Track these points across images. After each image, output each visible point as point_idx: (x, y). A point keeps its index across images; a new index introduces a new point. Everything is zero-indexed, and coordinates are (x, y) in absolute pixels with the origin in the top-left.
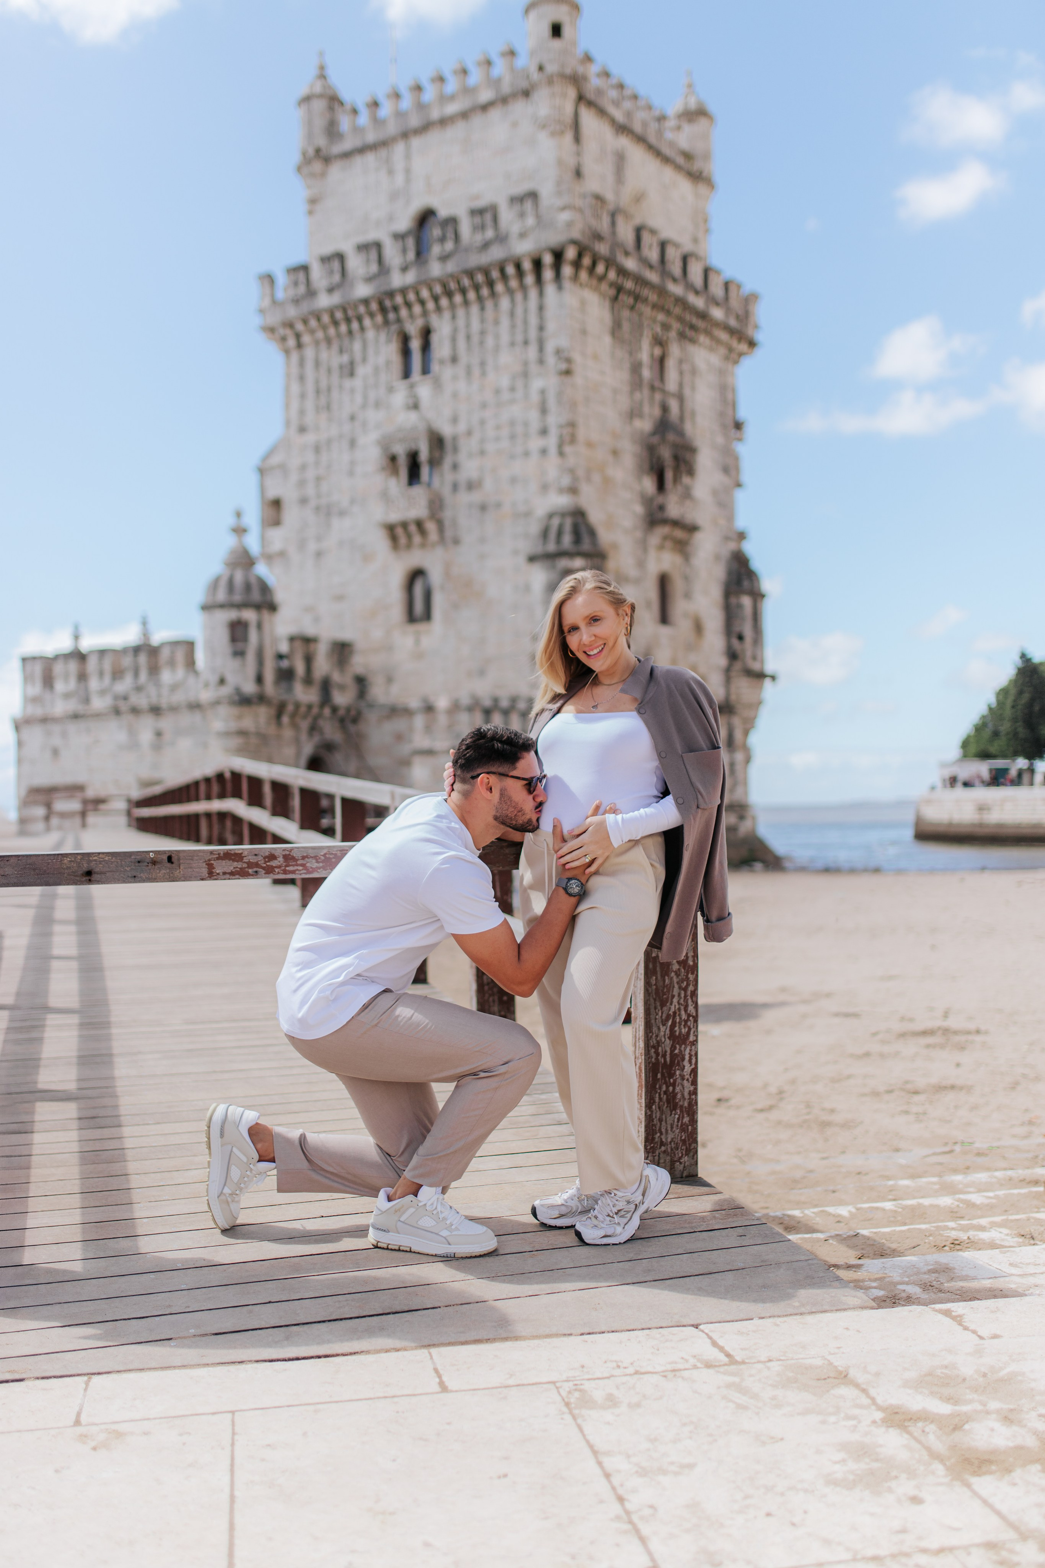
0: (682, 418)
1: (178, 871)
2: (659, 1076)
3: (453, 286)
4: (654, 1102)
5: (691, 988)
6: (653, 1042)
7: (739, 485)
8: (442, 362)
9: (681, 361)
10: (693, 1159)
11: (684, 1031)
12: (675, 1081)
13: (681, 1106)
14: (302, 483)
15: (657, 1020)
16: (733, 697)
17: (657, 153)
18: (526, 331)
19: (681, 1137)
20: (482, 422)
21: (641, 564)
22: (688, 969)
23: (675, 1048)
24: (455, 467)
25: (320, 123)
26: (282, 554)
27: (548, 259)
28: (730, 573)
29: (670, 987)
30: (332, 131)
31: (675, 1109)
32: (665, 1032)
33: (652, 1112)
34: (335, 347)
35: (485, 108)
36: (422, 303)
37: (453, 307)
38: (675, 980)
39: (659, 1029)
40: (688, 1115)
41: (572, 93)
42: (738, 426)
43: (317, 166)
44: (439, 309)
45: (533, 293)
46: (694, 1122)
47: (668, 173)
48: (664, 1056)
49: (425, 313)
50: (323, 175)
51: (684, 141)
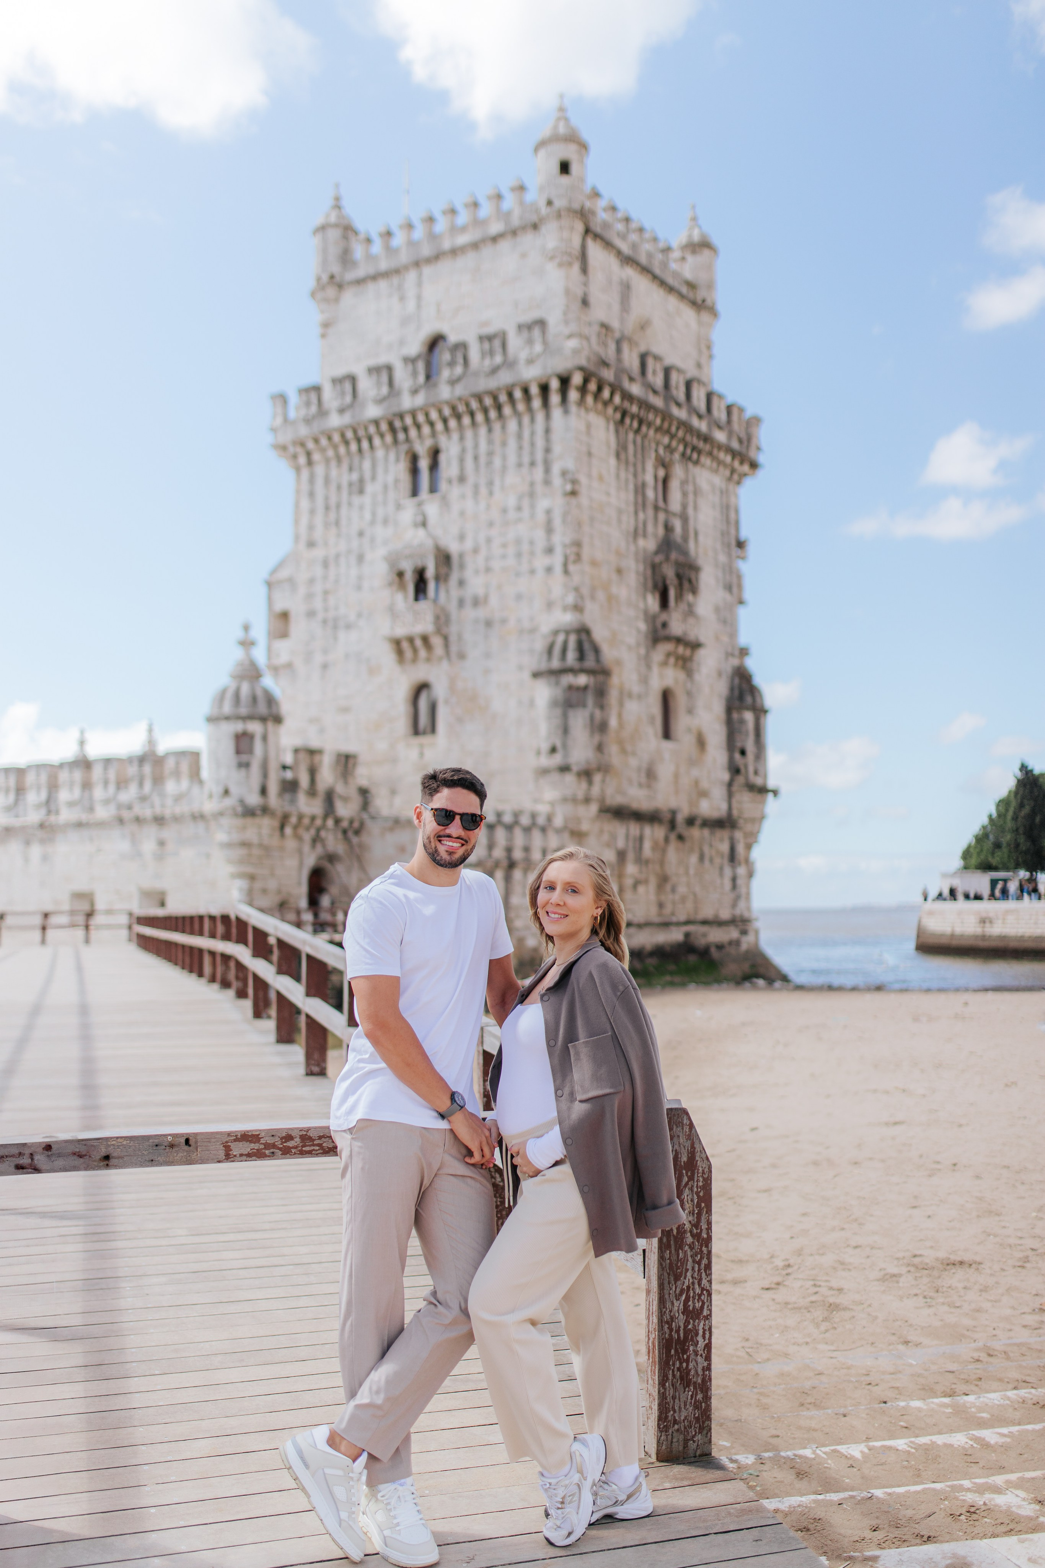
0: (685, 538)
1: (195, 1154)
2: (673, 1352)
3: (461, 408)
4: (668, 1379)
5: (705, 1261)
6: (667, 1317)
7: (741, 602)
8: (449, 481)
9: (684, 483)
10: (706, 1437)
11: (698, 1305)
12: (688, 1357)
13: (695, 1383)
14: (310, 596)
15: (671, 1295)
16: (735, 812)
17: (662, 283)
18: (532, 453)
19: (694, 1415)
20: (489, 540)
21: (644, 680)
22: (702, 1242)
23: (689, 1323)
24: (461, 583)
25: (334, 251)
26: (289, 666)
27: (555, 384)
28: (732, 688)
29: (684, 1261)
30: (346, 258)
31: (688, 1385)
32: (679, 1307)
33: (665, 1389)
34: (345, 465)
35: (495, 239)
36: (432, 424)
37: (461, 429)
38: (689, 1253)
39: (673, 1304)
40: (702, 1392)
41: (580, 227)
42: (740, 545)
43: (331, 292)
44: (447, 429)
45: (540, 417)
46: (707, 1398)
47: (673, 301)
48: (678, 1331)
49: (434, 434)
50: (337, 300)
51: (689, 271)
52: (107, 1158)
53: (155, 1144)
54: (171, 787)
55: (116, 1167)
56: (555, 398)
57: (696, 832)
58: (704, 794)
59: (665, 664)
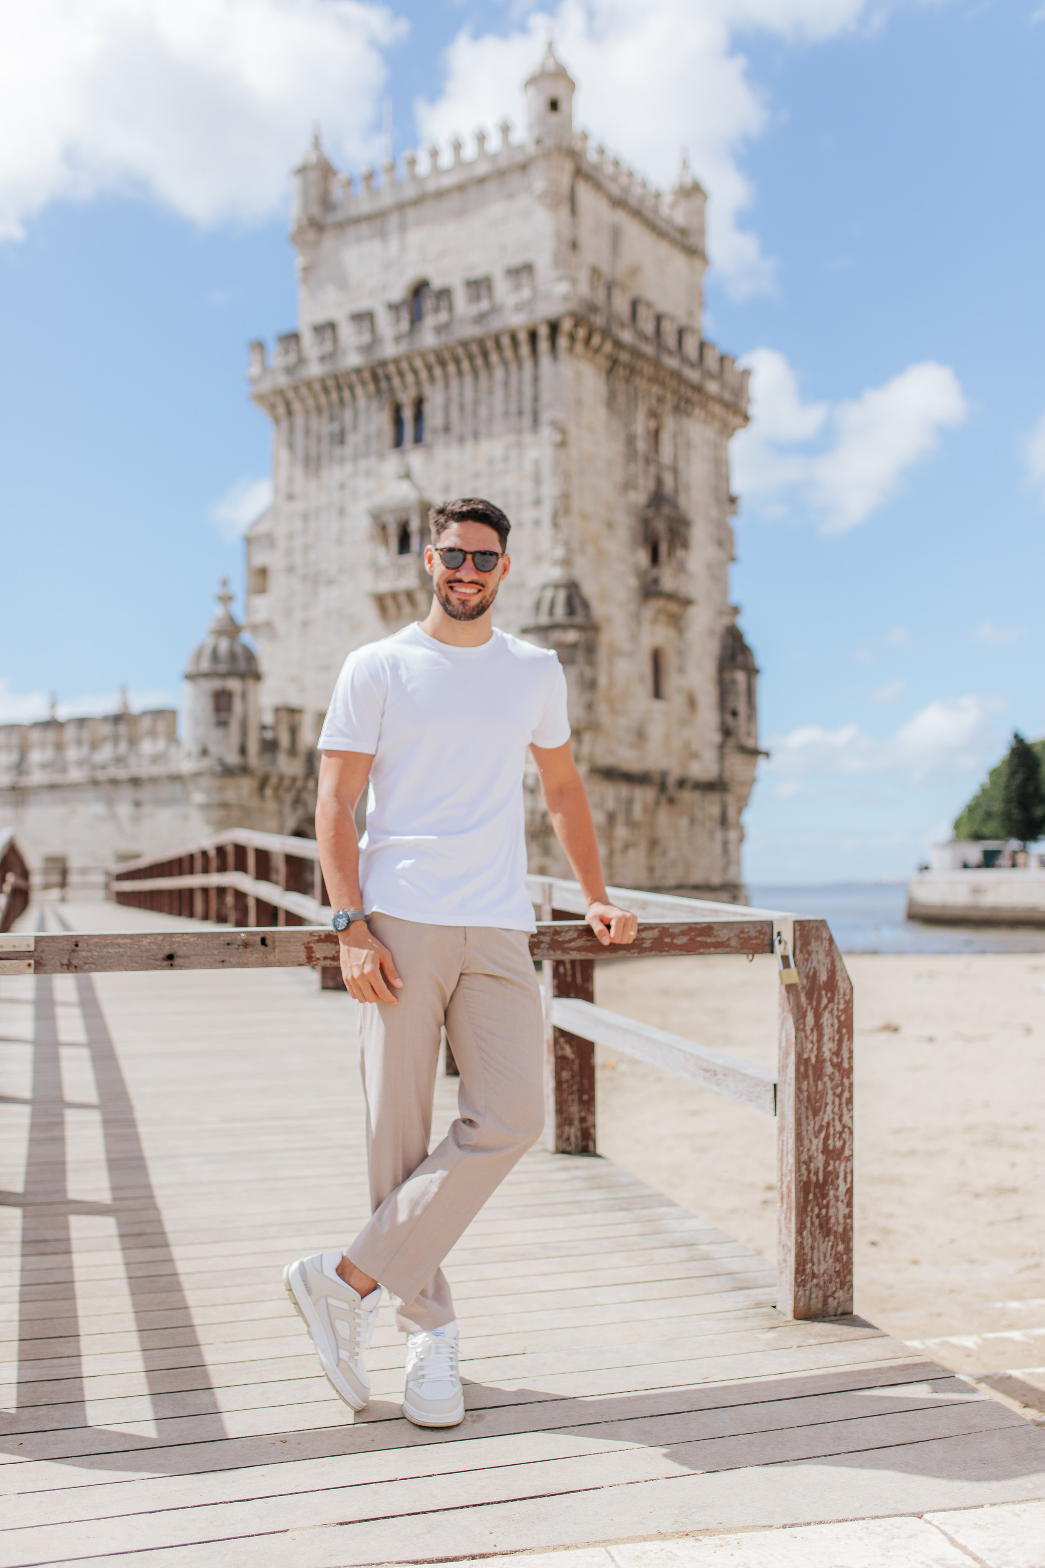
0: (676, 490)
1: (272, 955)
2: (811, 1196)
3: (447, 355)
4: (805, 1227)
5: (846, 1095)
6: (804, 1157)
7: (732, 560)
8: (434, 432)
9: (675, 435)
10: (848, 1293)
11: (839, 1144)
12: (828, 1202)
13: (835, 1232)
14: (289, 552)
15: (809, 1132)
16: (727, 774)
17: (652, 227)
18: (519, 402)
19: (835, 1268)
21: (634, 638)
22: (844, 1072)
23: (829, 1164)
25: (313, 193)
26: (268, 625)
28: (724, 648)
29: (823, 1094)
30: (326, 202)
31: (828, 1234)
32: (818, 1145)
33: (803, 1238)
34: (326, 415)
35: (481, 181)
36: (415, 372)
37: (446, 377)
38: (829, 1085)
39: (811, 1142)
40: (843, 1242)
41: (568, 167)
42: (733, 500)
43: (311, 235)
44: (432, 378)
45: (528, 365)
46: (849, 1250)
47: (664, 248)
48: (816, 1173)
49: (418, 383)
50: (318, 244)
51: (680, 217)
52: (170, 957)
53: (226, 942)
54: (147, 747)
55: (182, 967)
56: (543, 345)
57: (686, 795)
58: (694, 756)
59: (654, 621)
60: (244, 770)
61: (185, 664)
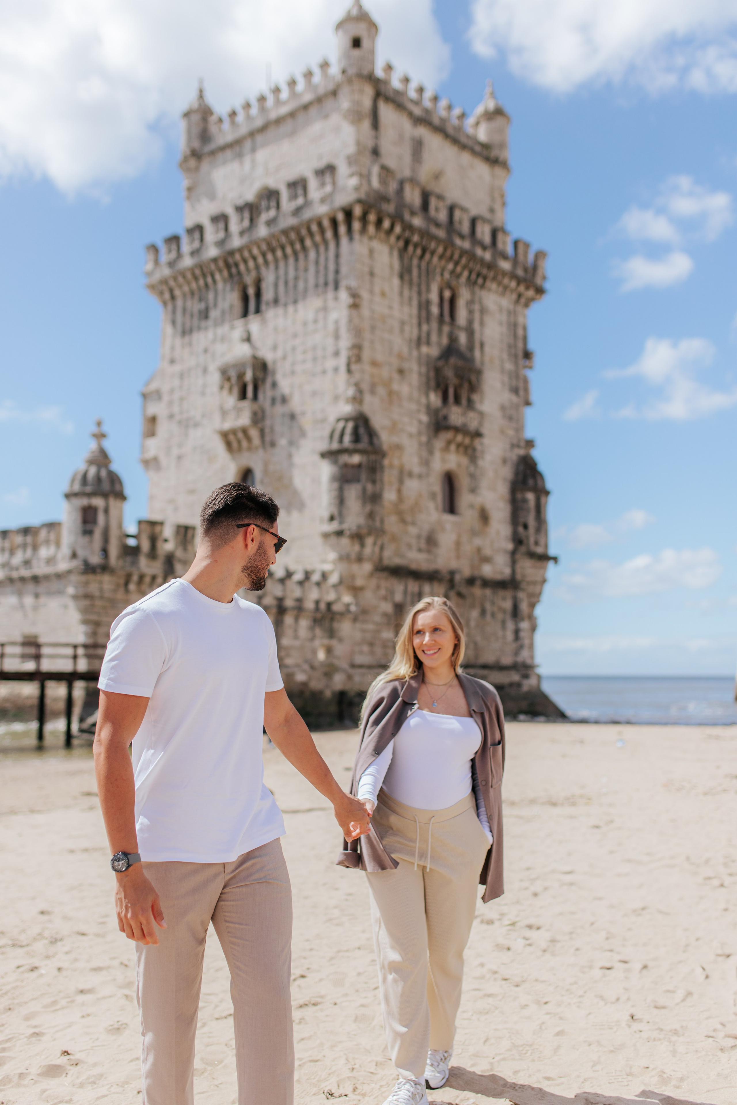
0: (471, 347)
3: (274, 243)
7: (528, 403)
8: (268, 304)
9: (470, 303)
14: (171, 403)
16: (519, 577)
17: (455, 141)
18: (326, 275)
20: (294, 349)
21: (426, 463)
24: (274, 385)
25: (196, 131)
26: (155, 459)
27: (340, 217)
28: (517, 474)
30: (205, 136)
34: (196, 297)
35: (306, 107)
36: (254, 258)
37: (276, 260)
42: (527, 355)
43: (192, 163)
44: (266, 263)
45: (332, 245)
47: (466, 157)
49: (257, 267)
50: (197, 169)
51: (482, 134)
54: (44, 552)
56: (342, 229)
57: (477, 591)
58: (487, 560)
59: (446, 449)
60: (105, 568)
61: (65, 487)
